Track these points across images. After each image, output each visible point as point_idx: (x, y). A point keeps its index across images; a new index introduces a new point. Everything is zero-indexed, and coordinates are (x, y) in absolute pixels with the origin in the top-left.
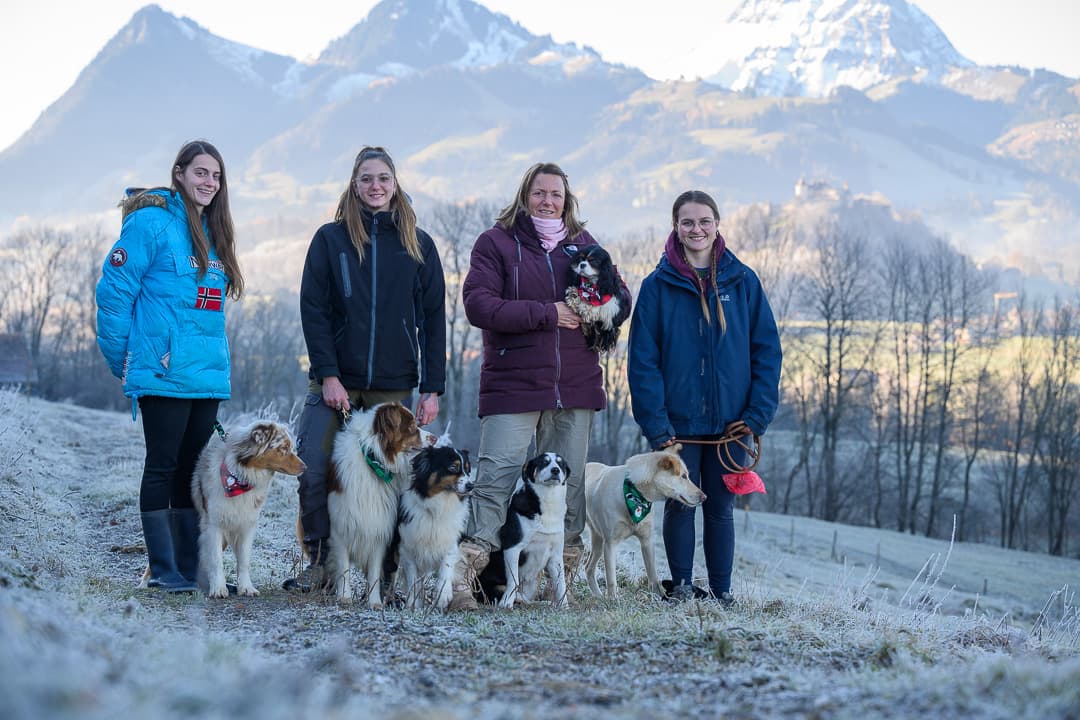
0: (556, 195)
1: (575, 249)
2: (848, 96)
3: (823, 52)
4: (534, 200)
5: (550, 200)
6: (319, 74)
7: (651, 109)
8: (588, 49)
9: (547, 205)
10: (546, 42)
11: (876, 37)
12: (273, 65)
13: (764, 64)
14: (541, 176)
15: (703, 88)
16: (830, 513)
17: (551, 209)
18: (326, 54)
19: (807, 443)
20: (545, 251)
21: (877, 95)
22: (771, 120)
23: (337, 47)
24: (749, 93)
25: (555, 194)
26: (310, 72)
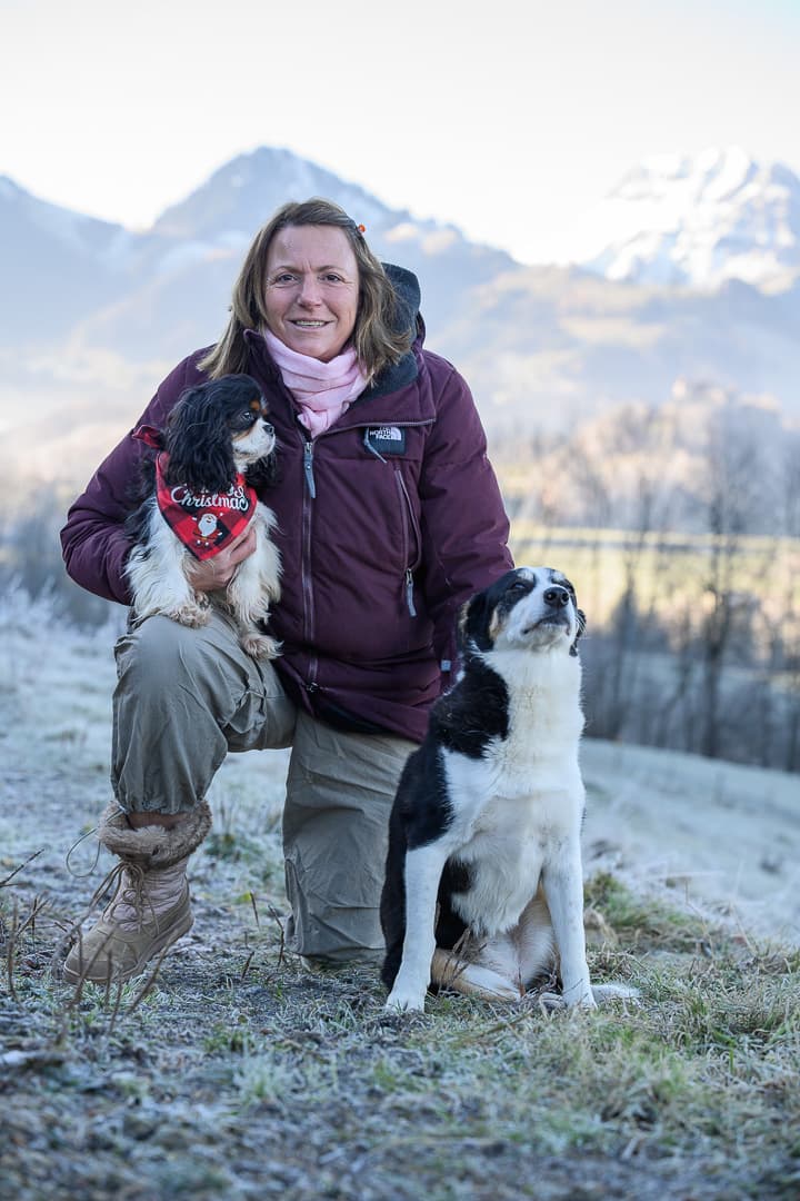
0: (331, 278)
1: (396, 435)
2: (739, 290)
3: (712, 238)
4: (277, 295)
5: (313, 291)
6: (150, 243)
7: (518, 294)
8: (451, 227)
9: (305, 306)
10: (404, 216)
11: (771, 225)
12: (99, 231)
13: (646, 249)
14: (288, 235)
15: (578, 273)
16: (711, 748)
17: (322, 313)
18: (159, 222)
19: (685, 670)
20: (307, 433)
21: (772, 288)
22: (652, 311)
23: (172, 215)
24: (629, 281)
25: (328, 276)
26: (141, 241)
